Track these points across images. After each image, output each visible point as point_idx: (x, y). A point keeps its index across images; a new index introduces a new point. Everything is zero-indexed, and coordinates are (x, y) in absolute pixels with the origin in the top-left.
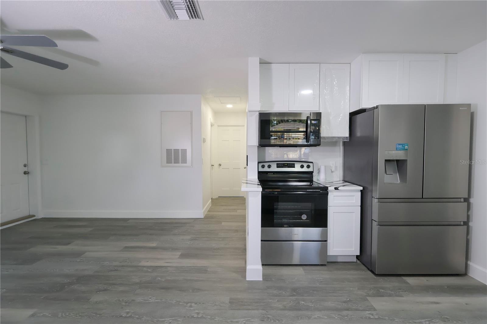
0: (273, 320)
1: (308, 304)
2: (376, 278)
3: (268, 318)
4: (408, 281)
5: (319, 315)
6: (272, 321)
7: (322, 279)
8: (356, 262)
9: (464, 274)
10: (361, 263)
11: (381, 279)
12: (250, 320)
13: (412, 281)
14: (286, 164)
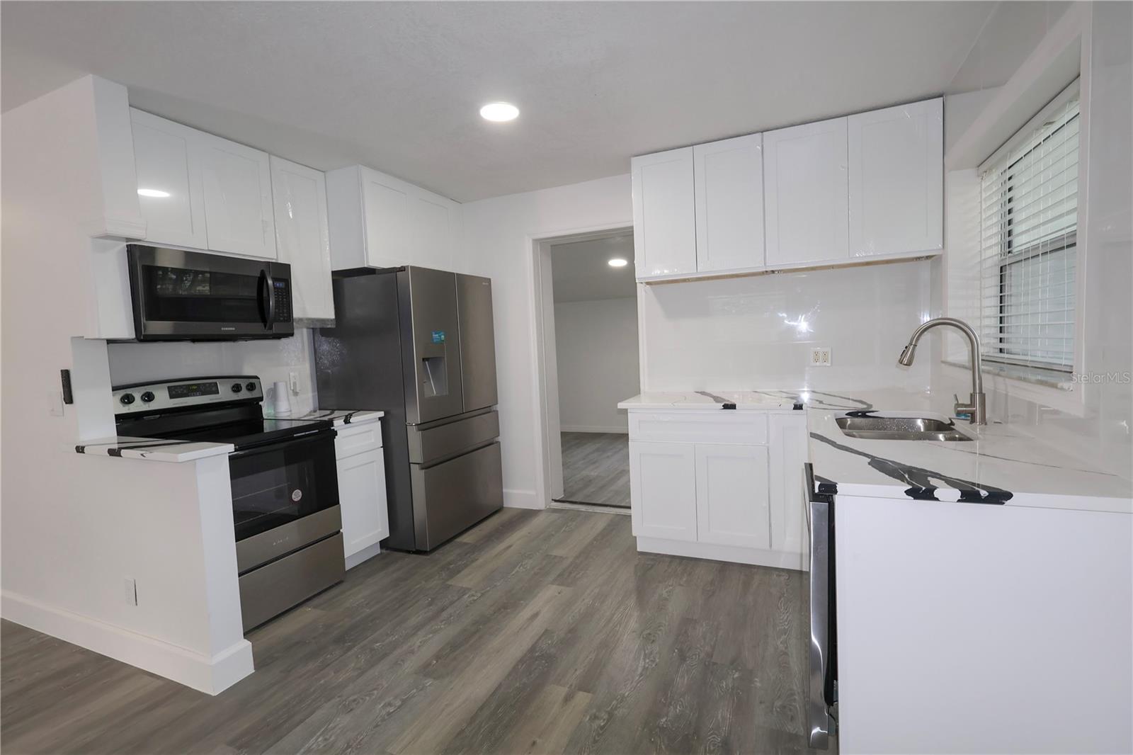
0: (366, 696)
1: (387, 641)
2: (428, 557)
3: (355, 700)
4: (465, 541)
5: (420, 640)
6: (368, 698)
7: (363, 600)
8: (381, 553)
9: (499, 510)
10: (388, 551)
11: (436, 555)
12: (326, 729)
13: (468, 538)
14: (195, 387)
